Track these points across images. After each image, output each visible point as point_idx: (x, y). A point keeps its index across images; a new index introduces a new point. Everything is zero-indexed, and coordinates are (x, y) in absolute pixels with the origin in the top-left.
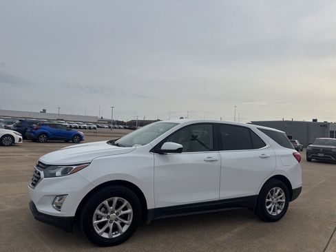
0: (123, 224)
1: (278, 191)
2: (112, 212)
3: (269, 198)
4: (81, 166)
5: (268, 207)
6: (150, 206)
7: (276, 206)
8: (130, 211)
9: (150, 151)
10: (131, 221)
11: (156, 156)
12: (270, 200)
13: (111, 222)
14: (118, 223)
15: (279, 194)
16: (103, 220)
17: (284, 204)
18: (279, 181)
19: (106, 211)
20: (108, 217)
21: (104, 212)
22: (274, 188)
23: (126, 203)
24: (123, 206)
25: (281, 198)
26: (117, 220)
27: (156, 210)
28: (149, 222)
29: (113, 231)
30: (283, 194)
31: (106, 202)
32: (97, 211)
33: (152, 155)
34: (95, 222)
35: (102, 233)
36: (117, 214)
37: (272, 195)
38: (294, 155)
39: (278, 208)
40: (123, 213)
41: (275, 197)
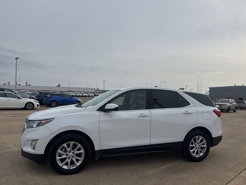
0: (78, 160)
1: (200, 139)
2: (70, 152)
3: (192, 144)
4: (48, 121)
5: (191, 151)
6: (97, 148)
7: (199, 150)
8: (82, 151)
9: (98, 110)
10: (83, 158)
11: (102, 113)
12: (194, 145)
13: (69, 158)
14: (74, 159)
15: (201, 141)
16: (63, 157)
17: (206, 149)
18: (201, 131)
19: (66, 151)
20: (67, 155)
21: (64, 152)
22: (197, 137)
23: (79, 145)
24: (77, 148)
25: (203, 144)
26: (73, 157)
27: (101, 151)
28: (97, 159)
29: (71, 165)
30: (204, 141)
31: (65, 145)
32: (59, 151)
33: (98, 113)
34: (58, 158)
35: (63, 165)
36: (73, 153)
37: (195, 142)
38: (214, 111)
39: (201, 152)
40: (77, 152)
41: (198, 144)
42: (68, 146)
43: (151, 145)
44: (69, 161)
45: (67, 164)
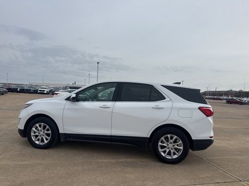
2: (41, 131)
3: (162, 143)
4: (29, 105)
6: (61, 131)
7: (172, 151)
12: (165, 144)
13: (40, 136)
14: (44, 137)
15: (176, 141)
17: (182, 151)
20: (39, 133)
21: (37, 130)
22: (169, 135)
24: (46, 129)
25: (178, 145)
26: (43, 135)
29: (41, 141)
30: (180, 142)
31: (38, 125)
32: (34, 129)
33: (66, 101)
34: (32, 134)
35: (36, 141)
36: (44, 132)
37: (167, 141)
38: (200, 108)
39: (174, 154)
40: (46, 132)
41: (171, 143)
42: (40, 126)
43: (111, 136)
44: (40, 138)
45: (38, 140)
